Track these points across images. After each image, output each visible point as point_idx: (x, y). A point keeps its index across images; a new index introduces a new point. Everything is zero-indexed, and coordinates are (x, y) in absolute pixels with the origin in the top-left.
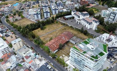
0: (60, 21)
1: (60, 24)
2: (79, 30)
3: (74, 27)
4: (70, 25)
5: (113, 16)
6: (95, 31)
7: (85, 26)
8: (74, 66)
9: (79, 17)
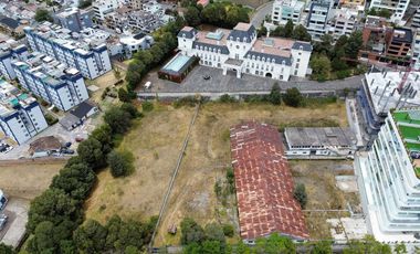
0: (161, 95)
1: (171, 108)
2: (265, 99)
3: (237, 97)
4: (216, 97)
5: (324, 13)
6: (310, 77)
7: (269, 75)
8: (404, 233)
9: (225, 51)
